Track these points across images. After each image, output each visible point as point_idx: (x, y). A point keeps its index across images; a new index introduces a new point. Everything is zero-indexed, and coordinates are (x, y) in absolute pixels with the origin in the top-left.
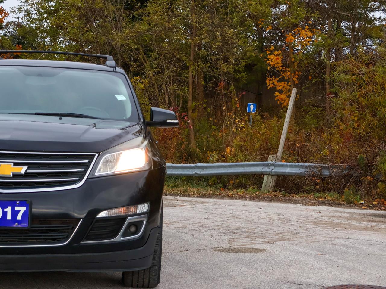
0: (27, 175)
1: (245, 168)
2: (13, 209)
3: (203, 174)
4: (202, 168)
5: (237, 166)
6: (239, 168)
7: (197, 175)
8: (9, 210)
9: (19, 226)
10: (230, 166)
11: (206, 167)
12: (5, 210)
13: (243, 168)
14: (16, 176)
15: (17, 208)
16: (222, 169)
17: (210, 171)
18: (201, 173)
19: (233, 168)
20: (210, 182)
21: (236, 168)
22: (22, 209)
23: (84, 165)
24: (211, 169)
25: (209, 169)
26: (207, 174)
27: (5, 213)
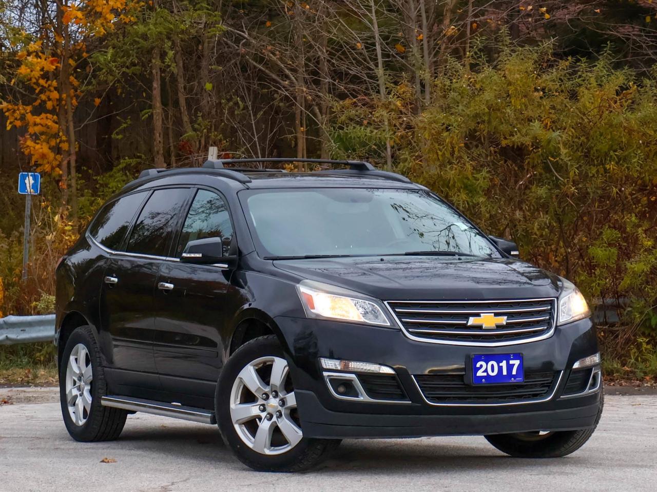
0: (509, 326)
2: (508, 363)
3: (24, 339)
4: (19, 327)
7: (9, 343)
8: (504, 364)
9: (515, 381)
11: (30, 324)
12: (501, 364)
14: (499, 327)
15: (511, 362)
17: (39, 331)
18: (18, 338)
22: (516, 363)
23: (550, 313)
24: (42, 328)
25: (38, 328)
26: (33, 339)
27: (500, 368)
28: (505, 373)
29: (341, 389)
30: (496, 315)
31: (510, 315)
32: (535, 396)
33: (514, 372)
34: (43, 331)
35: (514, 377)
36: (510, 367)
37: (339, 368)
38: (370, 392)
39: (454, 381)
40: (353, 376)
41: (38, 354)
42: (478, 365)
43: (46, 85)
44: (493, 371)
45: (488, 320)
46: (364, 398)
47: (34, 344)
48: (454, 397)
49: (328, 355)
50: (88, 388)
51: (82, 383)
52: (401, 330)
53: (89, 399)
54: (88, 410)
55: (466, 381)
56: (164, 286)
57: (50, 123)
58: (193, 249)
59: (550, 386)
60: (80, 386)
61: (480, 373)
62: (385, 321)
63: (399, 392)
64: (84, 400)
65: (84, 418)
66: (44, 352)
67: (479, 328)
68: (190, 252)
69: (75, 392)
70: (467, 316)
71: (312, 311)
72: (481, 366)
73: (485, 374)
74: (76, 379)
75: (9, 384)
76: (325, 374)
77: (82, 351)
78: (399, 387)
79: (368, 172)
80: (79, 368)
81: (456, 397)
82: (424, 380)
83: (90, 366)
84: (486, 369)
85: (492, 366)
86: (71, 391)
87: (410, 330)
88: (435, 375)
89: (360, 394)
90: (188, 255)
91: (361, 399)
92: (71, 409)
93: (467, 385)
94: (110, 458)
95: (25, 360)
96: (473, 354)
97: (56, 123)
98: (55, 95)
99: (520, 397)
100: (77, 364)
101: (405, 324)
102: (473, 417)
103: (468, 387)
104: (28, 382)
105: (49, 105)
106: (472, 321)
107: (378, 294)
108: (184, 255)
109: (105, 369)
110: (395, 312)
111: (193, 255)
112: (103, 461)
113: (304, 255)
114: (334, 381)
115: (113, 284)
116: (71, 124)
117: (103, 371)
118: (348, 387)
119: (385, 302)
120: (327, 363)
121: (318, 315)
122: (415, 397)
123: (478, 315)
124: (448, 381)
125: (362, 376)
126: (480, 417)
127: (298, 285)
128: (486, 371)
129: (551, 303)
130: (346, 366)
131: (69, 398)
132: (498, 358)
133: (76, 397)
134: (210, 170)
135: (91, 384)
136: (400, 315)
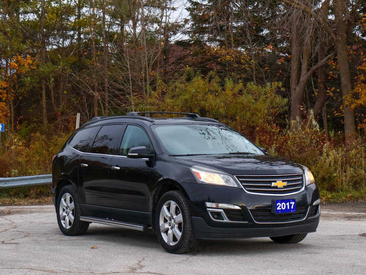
0: (288, 186)
1: (46, 180)
2: (290, 203)
3: (6, 187)
4: (4, 182)
5: (38, 178)
6: (40, 180)
8: (288, 204)
10: (31, 179)
11: (8, 181)
12: (287, 204)
13: (44, 180)
14: (284, 187)
15: (291, 203)
16: (24, 181)
17: (12, 184)
18: (4, 186)
19: (34, 180)
20: (12, 193)
21: (37, 180)
22: (293, 203)
23: (302, 180)
24: (13, 182)
25: (11, 182)
26: (10, 186)
27: (287, 206)
28: (288, 208)
29: (216, 216)
30: (283, 181)
31: (288, 181)
32: (298, 218)
33: (292, 208)
34: (13, 183)
35: (292, 209)
36: (290, 205)
37: (215, 207)
38: (229, 218)
39: (266, 212)
40: (222, 210)
41: (11, 192)
42: (278, 205)
43: (2, 92)
44: (284, 207)
45: (280, 184)
46: (226, 220)
47: (9, 189)
48: (266, 220)
49: (208, 200)
50: (71, 212)
51: (68, 210)
52: (242, 189)
53: (73, 218)
54: (72, 222)
55: (272, 212)
56: (114, 168)
57: (3, 106)
58: (134, 152)
59: (304, 214)
60: (67, 211)
61: (278, 208)
62: (234, 185)
63: (242, 217)
64: (70, 217)
65: (69, 225)
66: (13, 192)
67: (276, 187)
68: (132, 153)
69: (64, 214)
70: (271, 182)
71: (200, 180)
72: (279, 205)
73: (280, 209)
74: (65, 208)
75: (4, 205)
76: (208, 209)
77: (68, 196)
78: (242, 215)
79: (197, 118)
80: (67, 204)
81: (268, 220)
82: (254, 212)
83: (73, 203)
84: (281, 206)
85: (283, 205)
86: (62, 214)
87: (246, 189)
88: (258, 209)
89: (224, 218)
90: (131, 154)
91: (225, 221)
92: (62, 222)
93: (272, 214)
94: (96, 246)
95: (6, 195)
96: (276, 199)
97: (6, 106)
98: (5, 95)
99: (293, 219)
100: (66, 202)
101: (244, 186)
102: (274, 228)
103: (273, 215)
104: (12, 204)
105: (4, 99)
106: (273, 184)
107: (231, 172)
108: (129, 154)
109: (81, 204)
110: (239, 180)
111: (133, 154)
112: (92, 248)
113: (186, 154)
114: (212, 213)
115: (85, 167)
116: (12, 106)
117: (80, 205)
118: (218, 215)
119: (235, 176)
120: (208, 204)
121: (202, 182)
122: (250, 220)
123: (275, 181)
124: (264, 212)
125: (226, 210)
126: (277, 228)
127: (191, 168)
128: (281, 207)
129: (302, 175)
130: (217, 206)
131: (61, 217)
132: (286, 201)
133: (65, 216)
134: (132, 116)
135: (73, 211)
136: (241, 181)
